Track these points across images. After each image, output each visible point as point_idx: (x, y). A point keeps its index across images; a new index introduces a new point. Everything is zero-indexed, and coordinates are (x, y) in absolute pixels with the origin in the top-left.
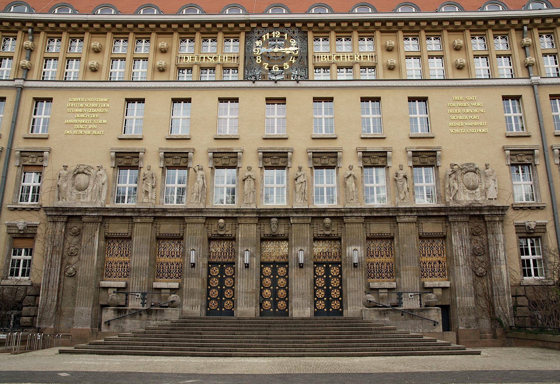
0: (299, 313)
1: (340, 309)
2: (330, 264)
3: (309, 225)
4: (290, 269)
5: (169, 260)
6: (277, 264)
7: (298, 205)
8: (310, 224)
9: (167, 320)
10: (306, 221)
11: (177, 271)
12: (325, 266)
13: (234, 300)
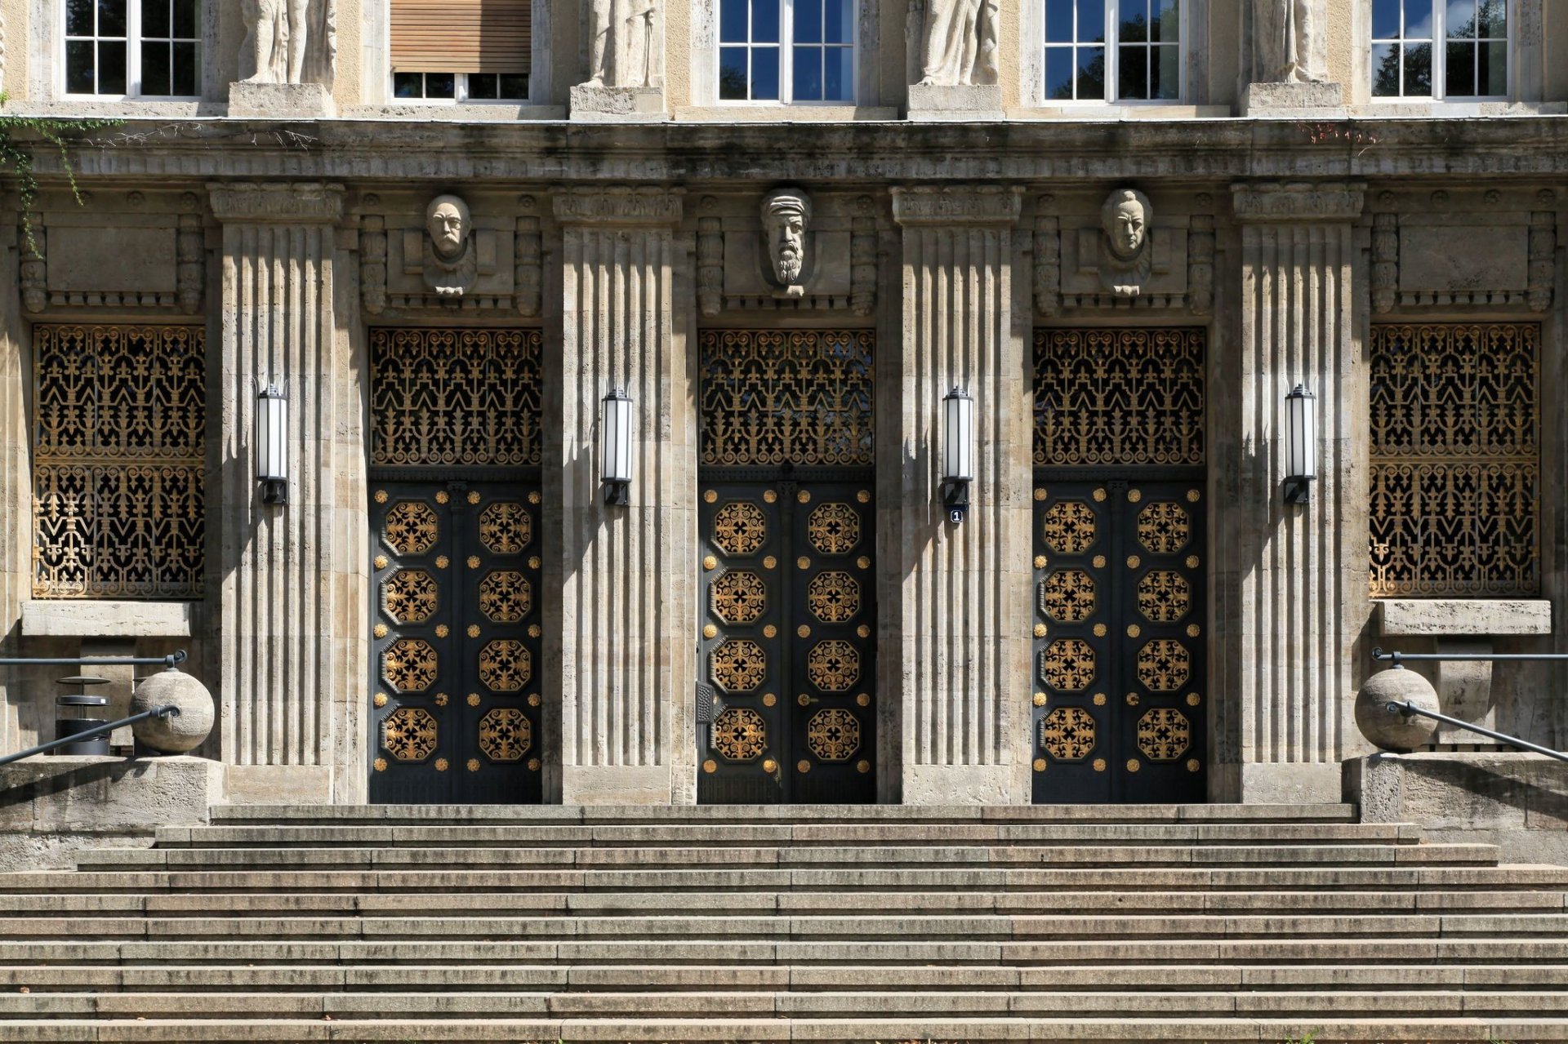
0: (942, 784)
1: (1192, 765)
2: (1134, 484)
3: (1005, 234)
4: (883, 517)
5: (114, 462)
6: (803, 484)
7: (940, 100)
8: (1014, 229)
9: (132, 832)
10: (991, 207)
11: (174, 531)
12: (1099, 495)
13: (539, 708)
